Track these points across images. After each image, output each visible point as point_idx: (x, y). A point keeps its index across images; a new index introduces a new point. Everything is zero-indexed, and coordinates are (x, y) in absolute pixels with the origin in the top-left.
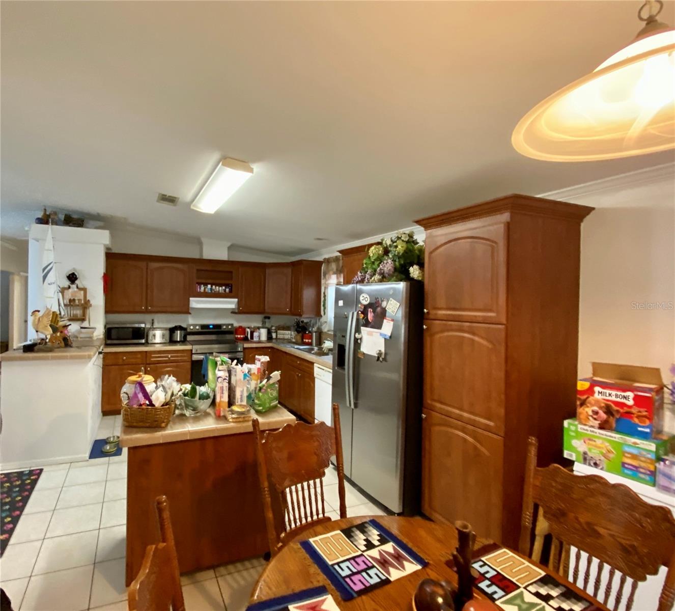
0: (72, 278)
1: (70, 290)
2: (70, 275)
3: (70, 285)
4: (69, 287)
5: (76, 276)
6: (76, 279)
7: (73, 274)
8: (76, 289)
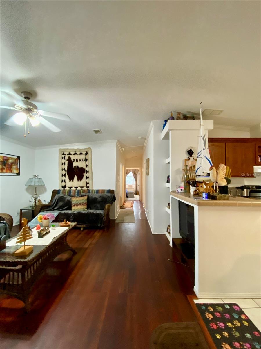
0: (190, 153)
1: (190, 160)
2: (189, 151)
3: (190, 157)
4: (189, 159)
5: (192, 151)
6: (193, 153)
7: (191, 150)
8: (193, 160)
